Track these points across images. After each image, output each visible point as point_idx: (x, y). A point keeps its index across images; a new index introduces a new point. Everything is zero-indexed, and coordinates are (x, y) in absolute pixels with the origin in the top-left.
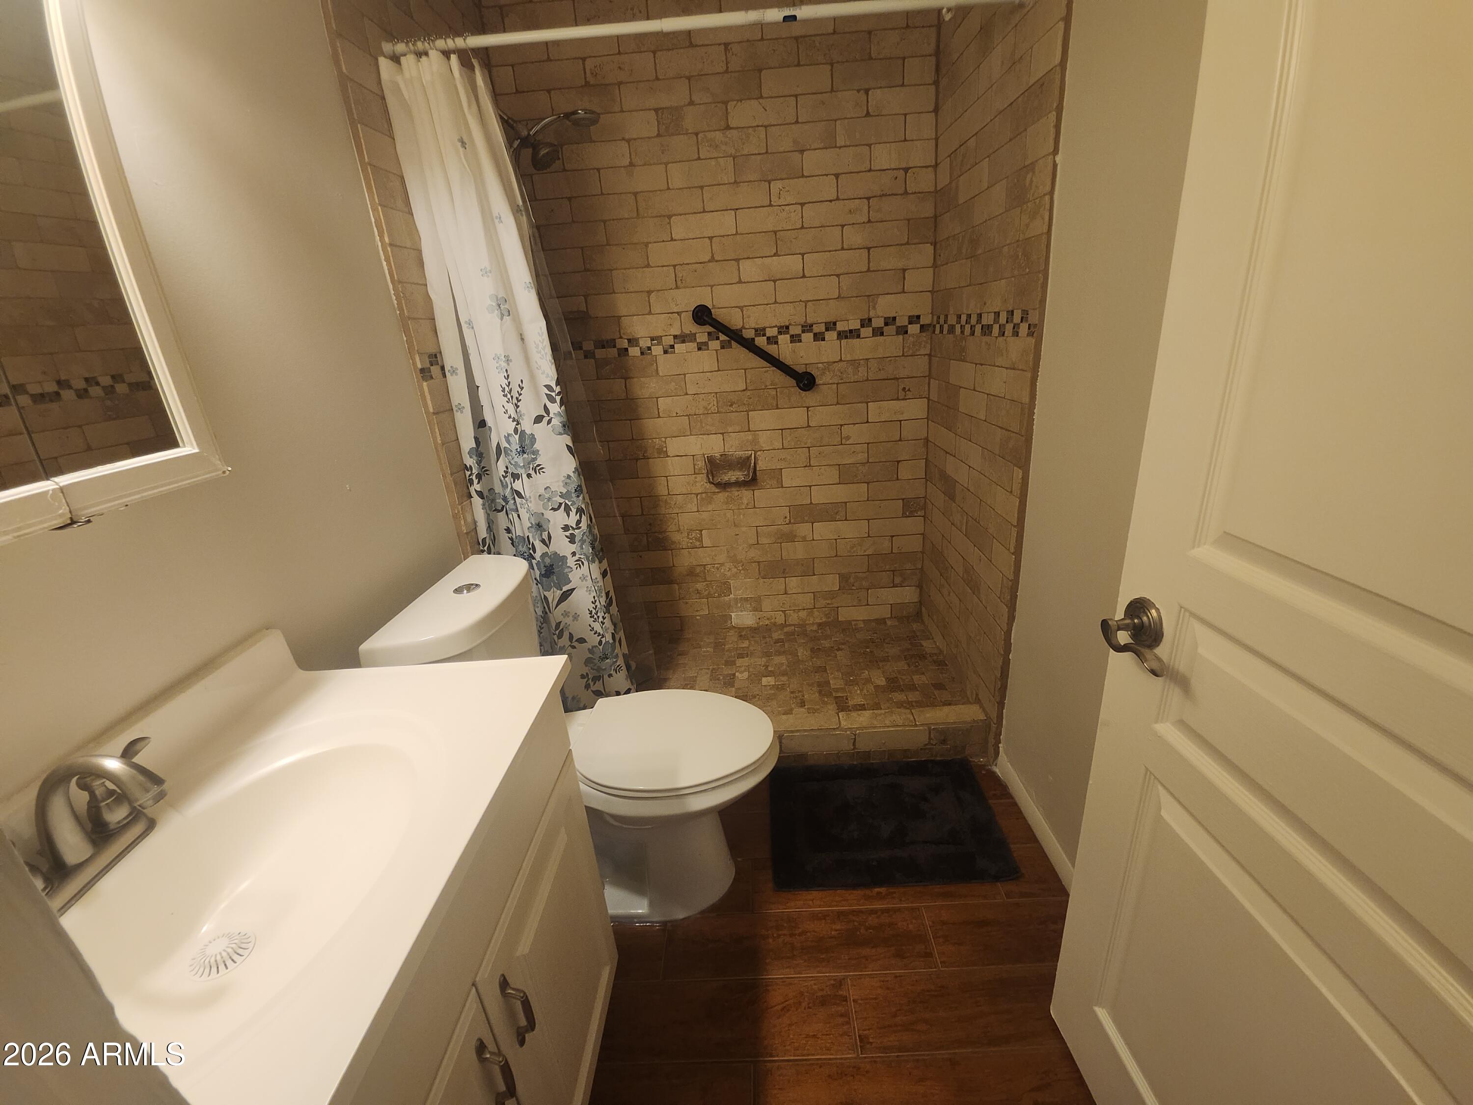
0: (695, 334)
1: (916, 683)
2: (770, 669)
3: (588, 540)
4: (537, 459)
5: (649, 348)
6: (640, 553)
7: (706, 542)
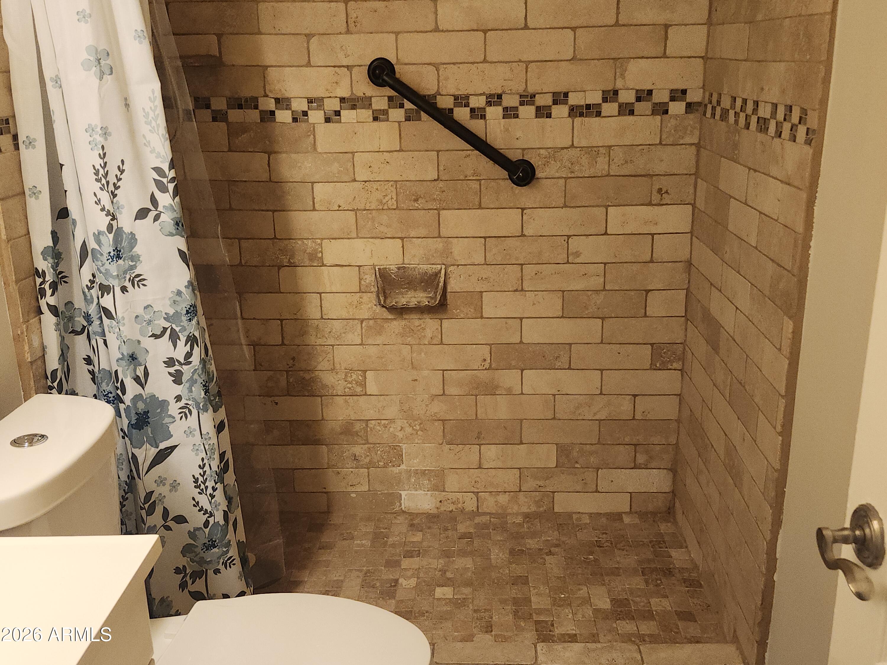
0: (371, 98)
1: (654, 609)
2: (449, 575)
3: (200, 381)
4: (136, 267)
5: (305, 114)
6: (277, 399)
7: (372, 388)
